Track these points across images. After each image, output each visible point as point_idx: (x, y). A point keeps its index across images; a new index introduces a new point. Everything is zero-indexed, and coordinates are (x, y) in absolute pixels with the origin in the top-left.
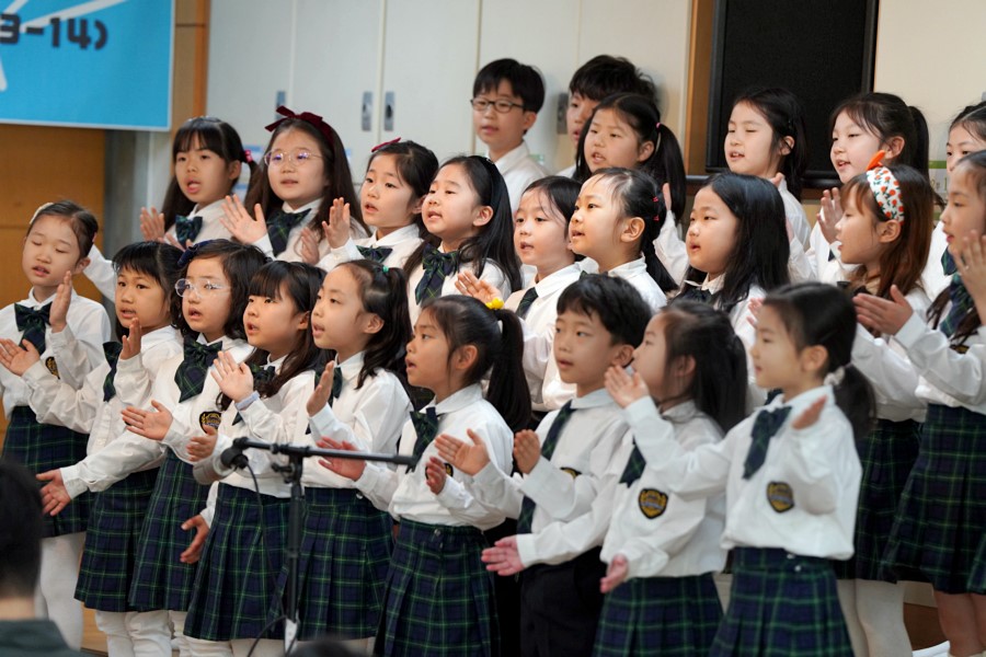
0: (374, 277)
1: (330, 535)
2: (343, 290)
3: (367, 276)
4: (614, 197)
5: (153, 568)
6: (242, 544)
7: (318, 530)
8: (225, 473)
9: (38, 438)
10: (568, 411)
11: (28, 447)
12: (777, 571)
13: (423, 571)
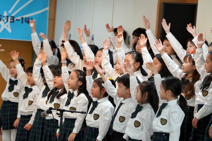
0: (80, 73)
1: (69, 129)
2: (74, 76)
3: (79, 73)
5: (33, 136)
7: (67, 127)
8: (47, 115)
9: (9, 107)
10: (121, 104)
11: (7, 109)
12: (161, 138)
13: (90, 137)
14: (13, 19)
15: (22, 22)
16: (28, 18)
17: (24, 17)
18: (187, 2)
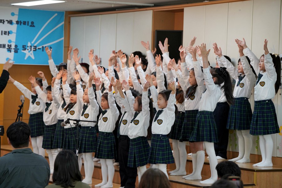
8: (66, 125)
9: (35, 119)
12: (158, 138)
13: (103, 140)
14: (36, 49)
15: (43, 50)
17: (44, 46)
18: (175, 30)
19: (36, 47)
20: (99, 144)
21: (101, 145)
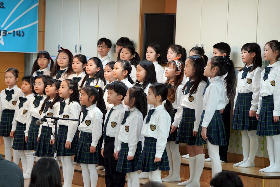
0: (71, 82)
1: (64, 135)
2: (65, 85)
3: (69, 82)
4: (121, 66)
5: (31, 142)
6: (47, 138)
7: (62, 134)
8: (42, 123)
9: (10, 116)
10: (112, 110)
11: (8, 118)
12: (153, 141)
13: (85, 142)
14: (6, 33)
15: (14, 36)
16: (20, 31)
17: (16, 30)
18: (166, 12)
19: (6, 31)
20: (80, 146)
21: (83, 147)
